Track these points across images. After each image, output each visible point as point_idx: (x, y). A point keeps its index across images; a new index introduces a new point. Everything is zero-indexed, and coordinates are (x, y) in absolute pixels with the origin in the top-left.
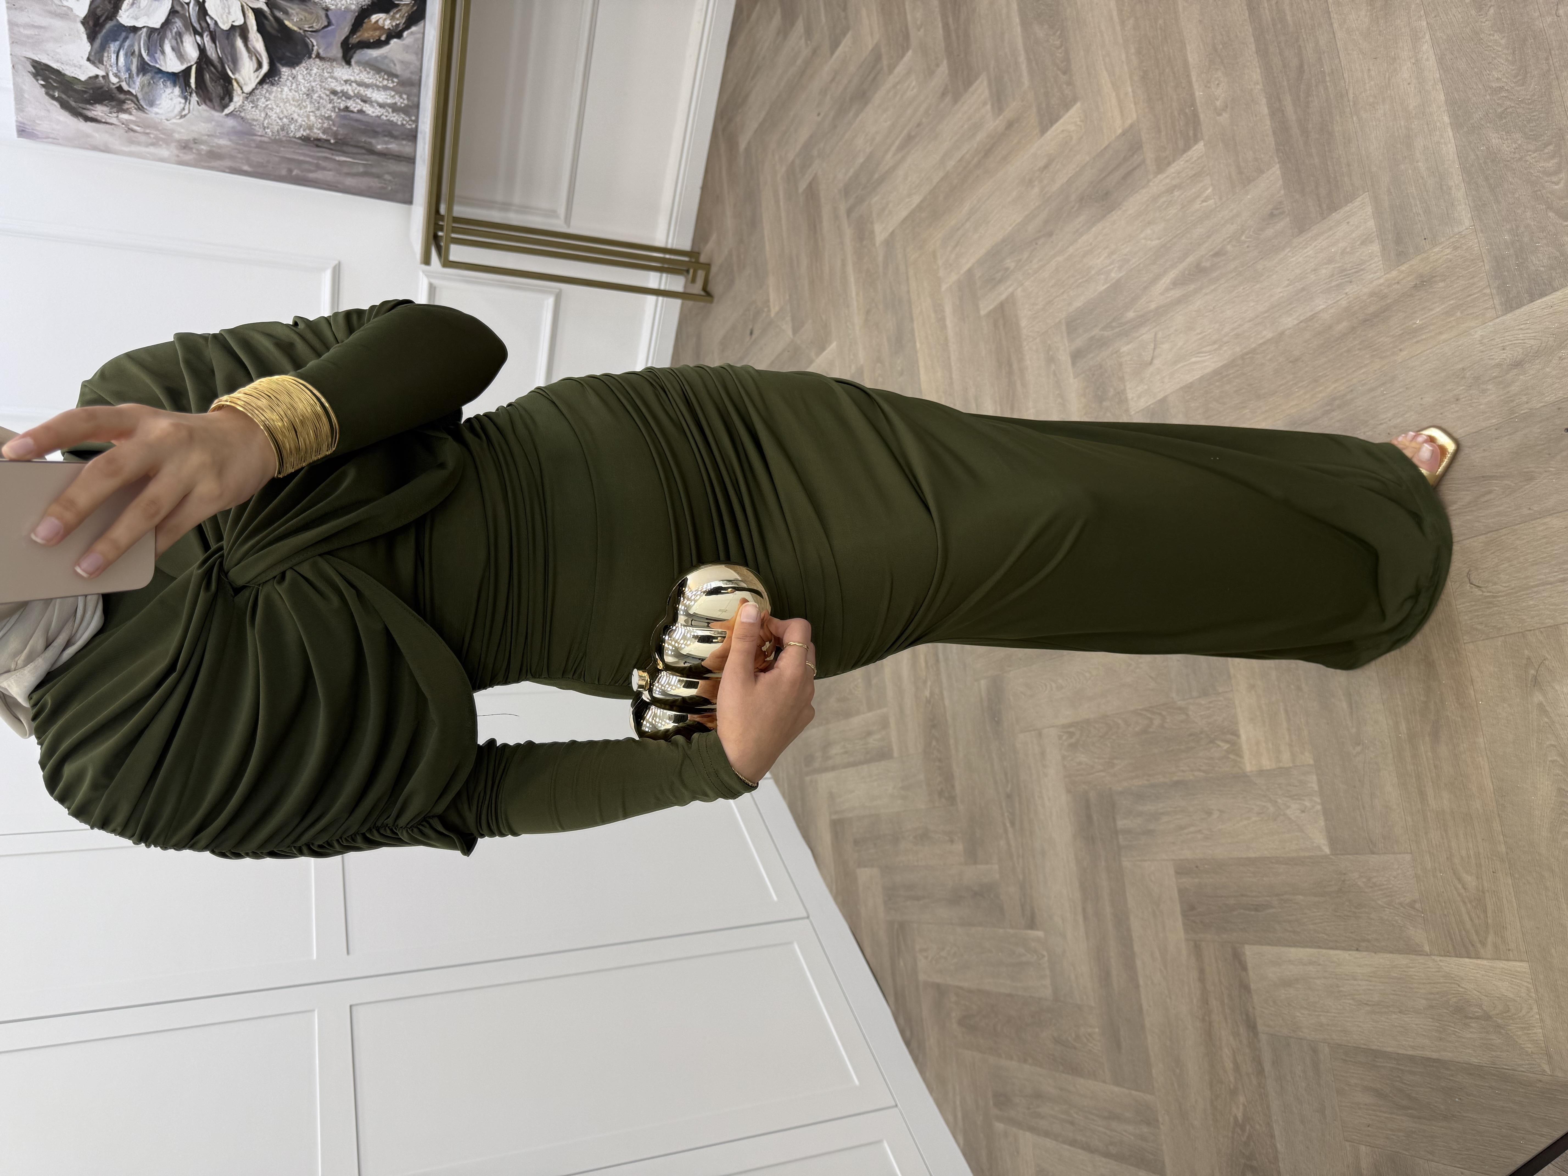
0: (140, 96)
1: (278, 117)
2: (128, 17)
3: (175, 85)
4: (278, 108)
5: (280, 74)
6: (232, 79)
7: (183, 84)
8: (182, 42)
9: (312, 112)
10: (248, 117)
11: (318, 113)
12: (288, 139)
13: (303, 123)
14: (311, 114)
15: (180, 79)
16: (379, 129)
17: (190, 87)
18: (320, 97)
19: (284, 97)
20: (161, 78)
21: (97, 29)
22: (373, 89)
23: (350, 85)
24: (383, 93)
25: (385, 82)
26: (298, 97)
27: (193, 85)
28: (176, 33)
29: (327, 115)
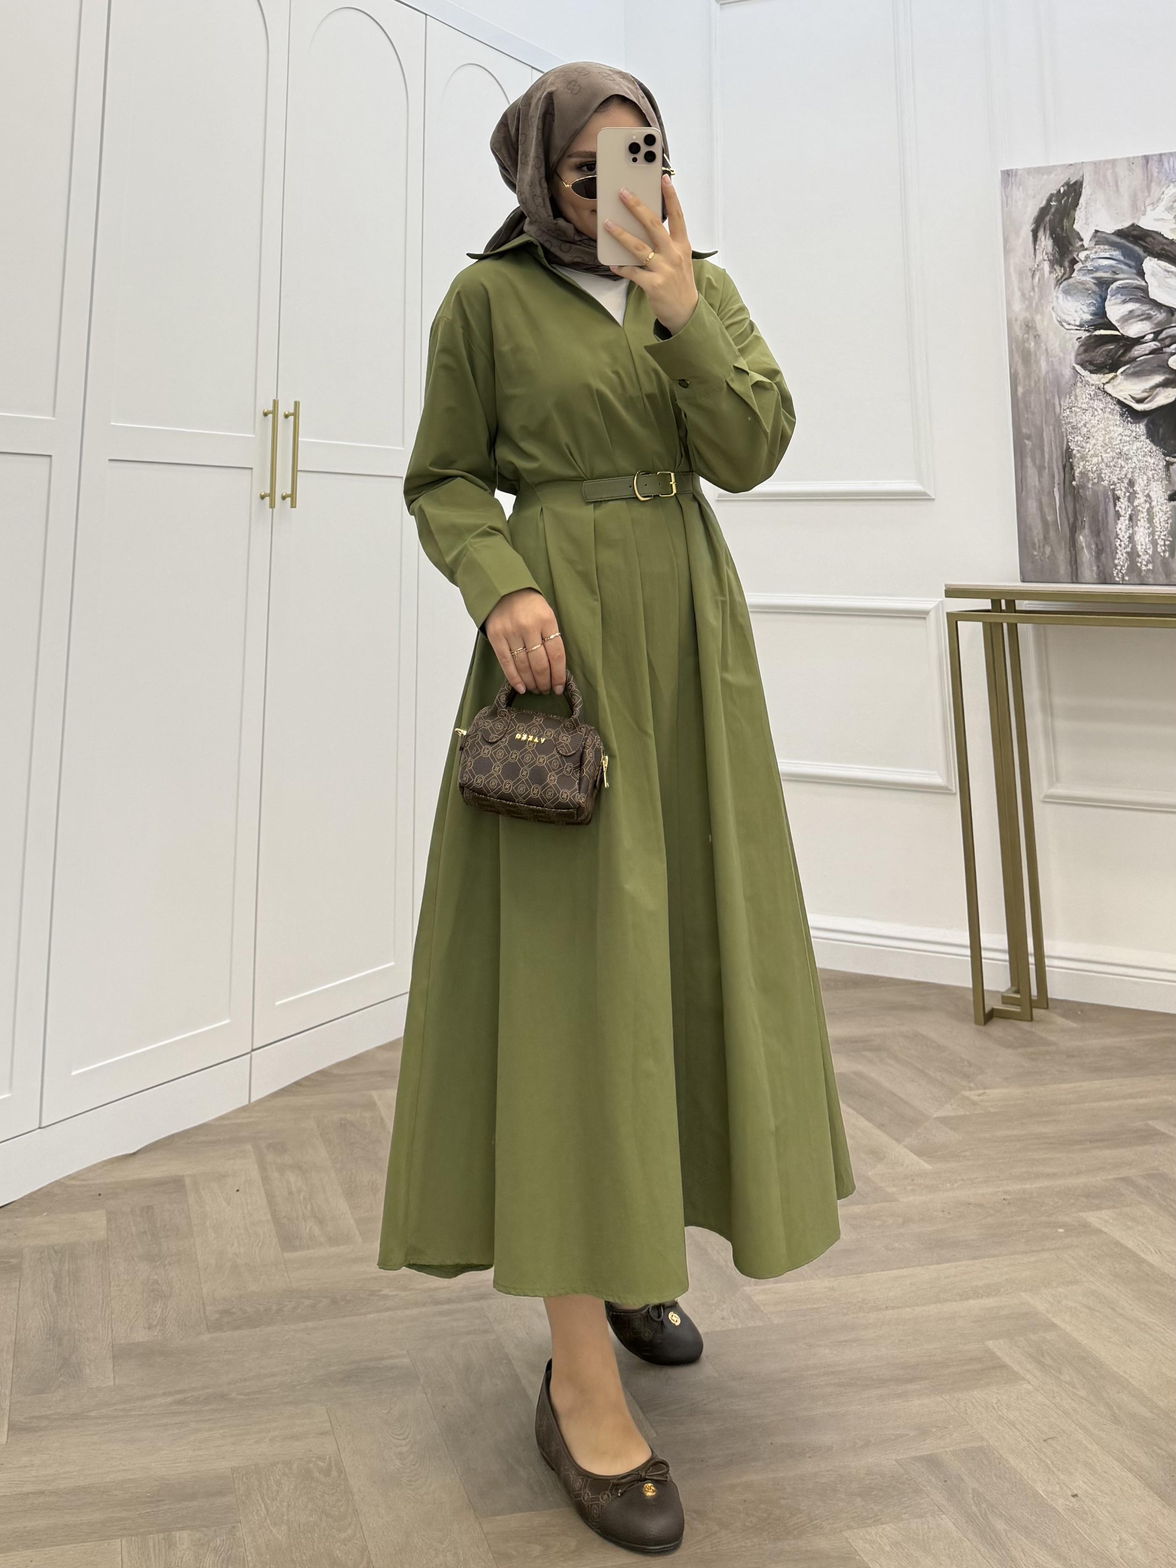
0: (1071, 281)
1: (1086, 422)
2: (1153, 267)
3: (1092, 314)
4: (1097, 422)
5: (1136, 423)
6: (1116, 372)
7: (1096, 323)
8: (1142, 320)
9: (1102, 459)
10: (1078, 390)
11: (1103, 466)
12: (1065, 434)
13: (1087, 450)
14: (1100, 458)
15: (1101, 319)
16: (1102, 537)
17: (1096, 330)
18: (1122, 467)
19: (1112, 428)
20: (1096, 300)
21: (1131, 239)
22: (1149, 528)
23: (1146, 501)
24: (1147, 540)
25: (1161, 542)
26: (1114, 443)
27: (1098, 333)
28: (1149, 314)
29: (1103, 476)
